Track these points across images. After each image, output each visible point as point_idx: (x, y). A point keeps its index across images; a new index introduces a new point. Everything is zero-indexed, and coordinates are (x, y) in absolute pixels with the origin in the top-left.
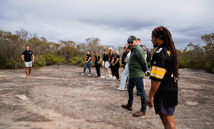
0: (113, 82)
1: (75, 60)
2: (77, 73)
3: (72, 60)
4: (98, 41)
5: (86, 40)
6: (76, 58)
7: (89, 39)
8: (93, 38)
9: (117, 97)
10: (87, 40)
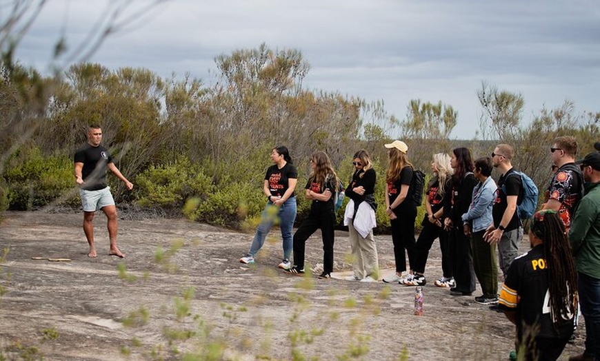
0: (397, 295)
1: (166, 182)
2: (212, 254)
3: (149, 182)
4: (292, 69)
5: (220, 63)
6: (171, 170)
7: (237, 58)
8: (258, 49)
9: (422, 329)
10: (226, 67)
